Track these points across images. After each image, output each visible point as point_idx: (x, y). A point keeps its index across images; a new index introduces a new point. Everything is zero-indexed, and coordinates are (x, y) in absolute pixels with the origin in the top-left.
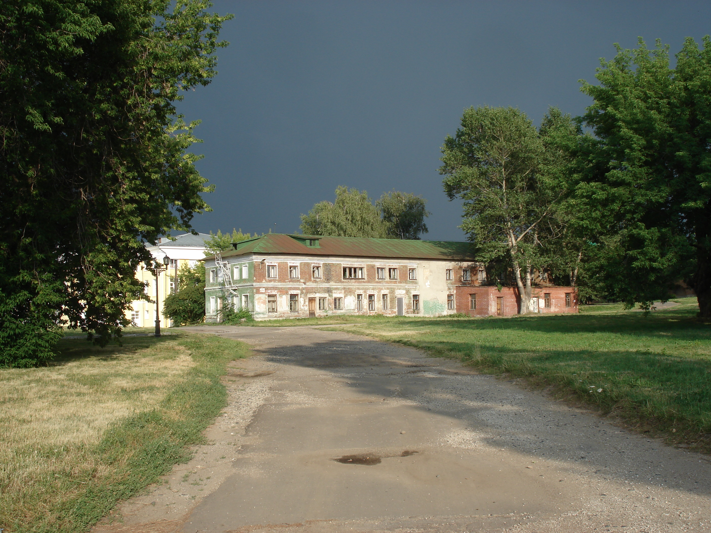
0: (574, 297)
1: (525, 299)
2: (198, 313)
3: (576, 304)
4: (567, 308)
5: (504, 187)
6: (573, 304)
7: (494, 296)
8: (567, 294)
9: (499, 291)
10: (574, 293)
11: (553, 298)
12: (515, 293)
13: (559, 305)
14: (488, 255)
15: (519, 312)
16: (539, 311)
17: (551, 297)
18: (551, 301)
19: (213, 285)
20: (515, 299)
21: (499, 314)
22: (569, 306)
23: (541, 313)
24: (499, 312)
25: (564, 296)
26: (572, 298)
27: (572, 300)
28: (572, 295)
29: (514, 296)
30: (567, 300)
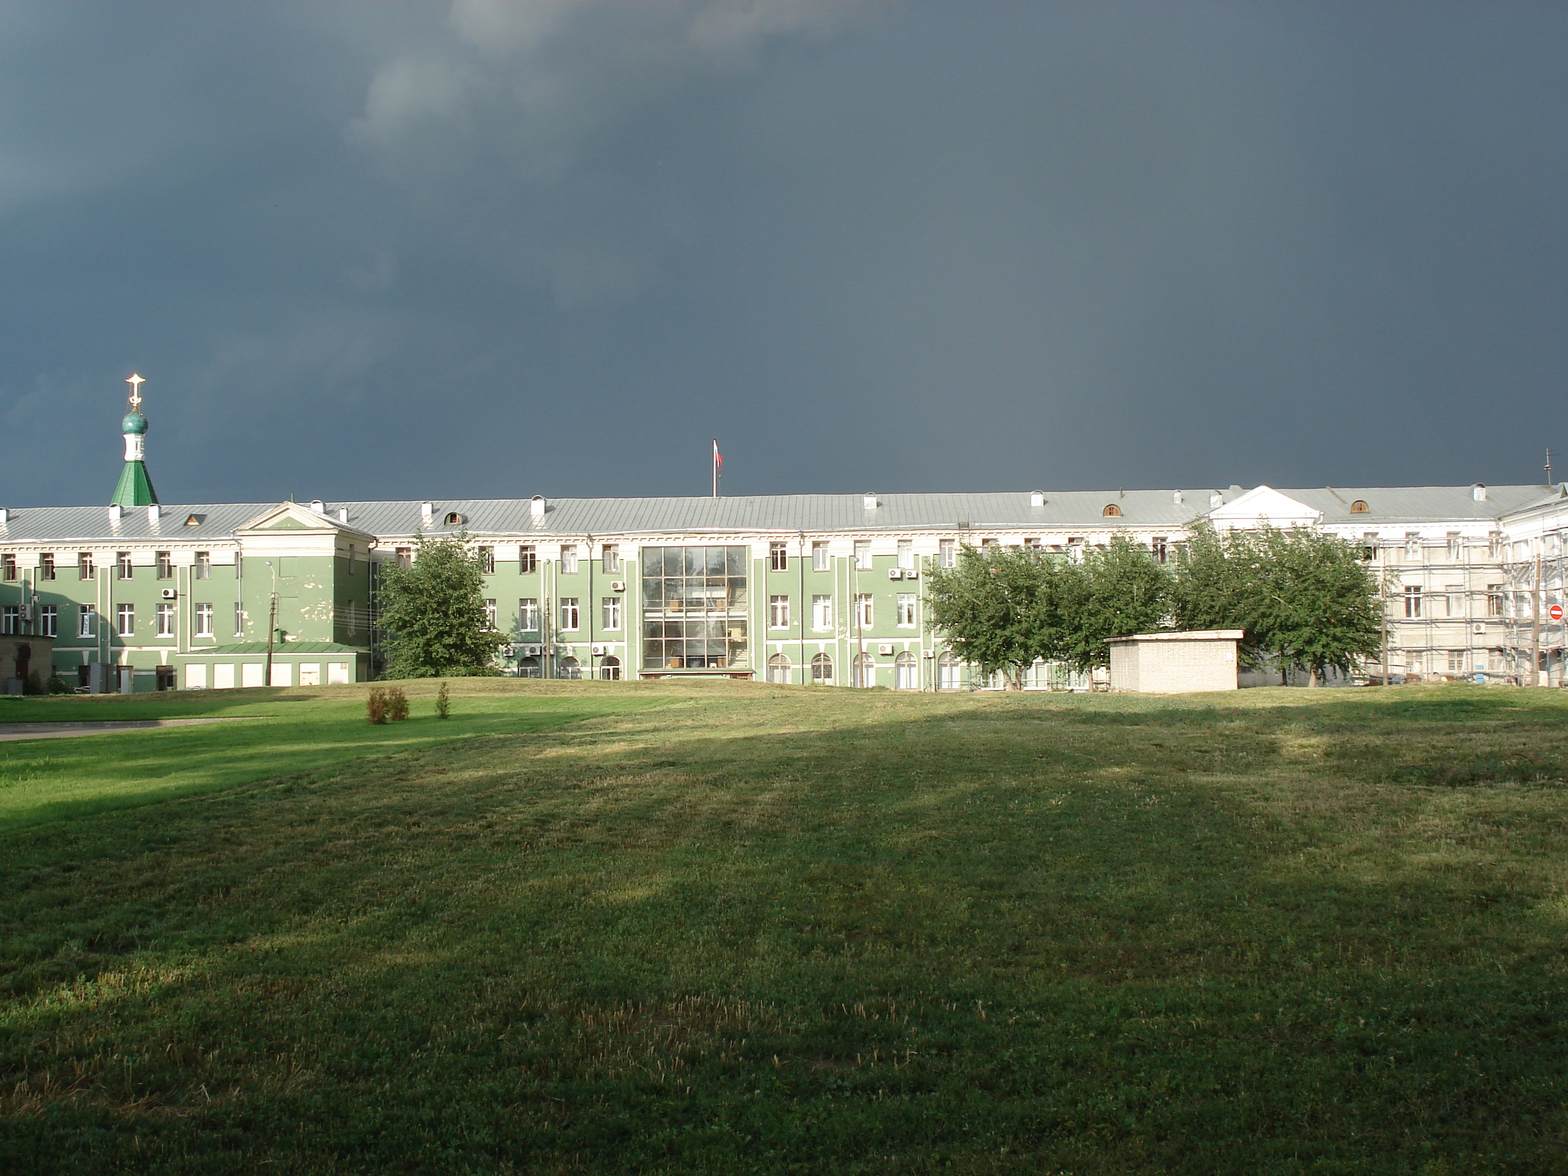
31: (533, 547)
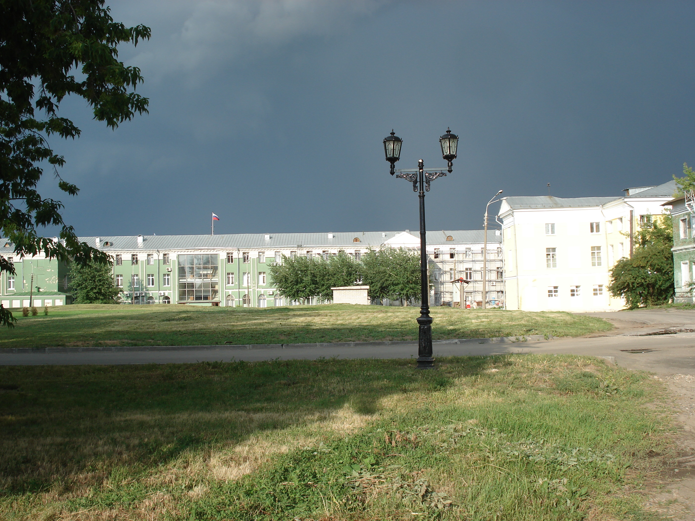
2: (662, 288)
19: (684, 242)
31: (137, 255)
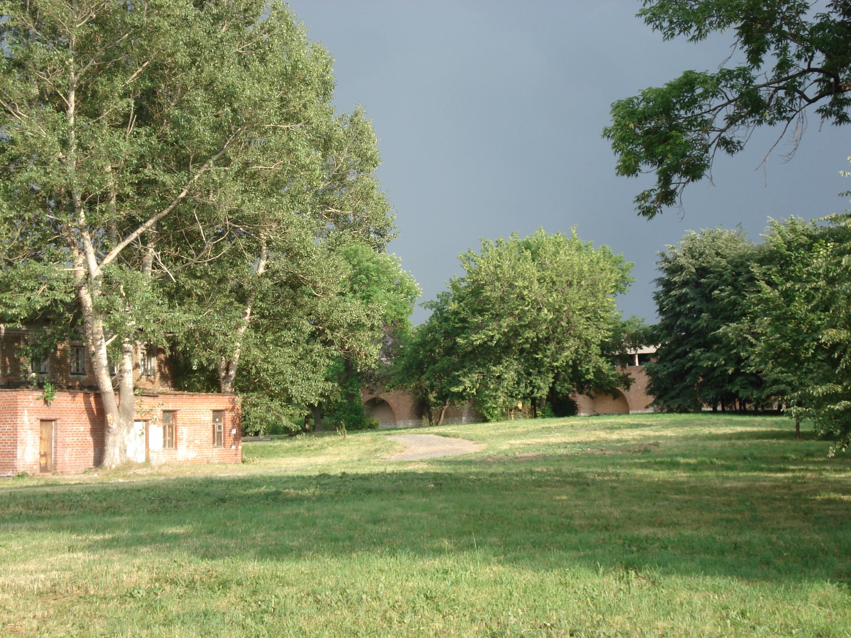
0: (233, 421)
1: (119, 425)
3: (236, 438)
4: (216, 450)
5: (71, 110)
6: (230, 440)
7: (34, 418)
8: (218, 413)
9: (46, 402)
10: (232, 410)
11: (184, 424)
12: (89, 410)
13: (198, 442)
14: (21, 300)
15: (99, 461)
16: (148, 460)
17: (180, 422)
18: (179, 431)
20: (89, 427)
21: (44, 469)
22: (219, 444)
23: (154, 462)
24: (43, 461)
25: (208, 417)
26: (229, 425)
27: (227, 430)
28: (228, 416)
29: (85, 417)
30: (217, 430)
